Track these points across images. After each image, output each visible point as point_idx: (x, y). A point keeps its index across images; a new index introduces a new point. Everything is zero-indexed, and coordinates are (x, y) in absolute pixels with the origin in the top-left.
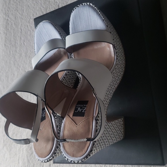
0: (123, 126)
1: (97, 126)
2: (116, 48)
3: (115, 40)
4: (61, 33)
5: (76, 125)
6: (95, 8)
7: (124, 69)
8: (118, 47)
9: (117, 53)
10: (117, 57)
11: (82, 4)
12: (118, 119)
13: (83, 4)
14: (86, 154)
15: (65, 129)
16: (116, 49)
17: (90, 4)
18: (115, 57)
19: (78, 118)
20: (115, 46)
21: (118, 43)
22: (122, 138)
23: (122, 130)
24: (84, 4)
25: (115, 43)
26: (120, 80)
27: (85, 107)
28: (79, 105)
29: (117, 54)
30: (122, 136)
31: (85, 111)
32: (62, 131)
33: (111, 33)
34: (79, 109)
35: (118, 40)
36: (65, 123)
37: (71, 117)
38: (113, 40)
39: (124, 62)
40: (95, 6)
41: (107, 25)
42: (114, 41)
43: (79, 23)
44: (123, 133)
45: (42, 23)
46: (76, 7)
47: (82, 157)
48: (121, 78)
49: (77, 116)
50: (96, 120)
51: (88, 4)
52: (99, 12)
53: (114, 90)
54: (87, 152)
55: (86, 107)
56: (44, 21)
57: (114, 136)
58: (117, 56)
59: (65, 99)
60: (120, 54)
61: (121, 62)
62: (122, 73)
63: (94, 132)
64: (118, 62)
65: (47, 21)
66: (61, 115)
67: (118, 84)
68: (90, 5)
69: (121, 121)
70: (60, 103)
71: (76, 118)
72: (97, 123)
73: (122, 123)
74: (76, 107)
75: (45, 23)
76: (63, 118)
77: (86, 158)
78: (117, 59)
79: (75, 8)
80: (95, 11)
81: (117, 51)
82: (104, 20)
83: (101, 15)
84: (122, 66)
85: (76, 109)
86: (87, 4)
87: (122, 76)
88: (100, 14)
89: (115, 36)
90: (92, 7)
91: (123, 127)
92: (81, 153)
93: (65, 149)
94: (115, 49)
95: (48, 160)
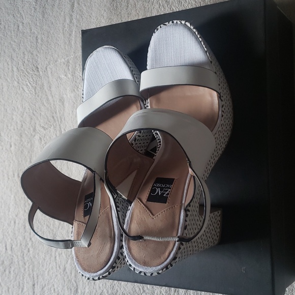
0: (219, 223)
1: (186, 221)
2: (222, 98)
3: (221, 85)
4: (132, 71)
5: (152, 216)
6: (194, 30)
7: (229, 133)
8: (225, 97)
9: (223, 106)
10: (223, 114)
11: (173, 22)
12: (215, 213)
13: (175, 22)
14: (166, 263)
15: (133, 220)
16: (222, 100)
17: (187, 23)
18: (220, 113)
19: (155, 205)
20: (222, 95)
21: (225, 91)
22: (216, 242)
23: (218, 230)
24: (177, 22)
25: (221, 91)
26: (223, 149)
27: (167, 188)
28: (158, 185)
29: (223, 108)
30: (217, 239)
31: (168, 194)
32: (127, 223)
33: (215, 73)
34: (158, 191)
35: (226, 85)
36: (133, 210)
37: (144, 202)
38: (219, 85)
39: (231, 121)
40: (194, 28)
41: (211, 60)
42: (220, 87)
43: (165, 52)
44: (218, 234)
45: (103, 49)
46: (162, 25)
47: (159, 267)
48: (225, 147)
49: (154, 202)
50: (186, 210)
51: (183, 22)
52: (200, 37)
53: (213, 166)
54: (168, 260)
55: (170, 188)
56: (107, 46)
57: (206, 239)
58: (223, 111)
59: (135, 172)
60: (227, 109)
61: (227, 121)
62: (227, 139)
63: (181, 229)
64: (223, 122)
65: (111, 47)
66: (128, 197)
67: (220, 155)
68: (185, 24)
69: (218, 216)
70: (127, 177)
71: (152, 205)
72: (186, 216)
73: (219, 218)
74: (153, 187)
75: (107, 50)
76: (131, 203)
77: (165, 269)
78: (222, 116)
79: (161, 27)
80: (193, 35)
81: (223, 103)
82: (206, 52)
83: (203, 43)
84: (228, 128)
85: (153, 191)
86: (181, 23)
87: (226, 143)
88: (201, 42)
89: (222, 80)
90: (189, 29)
91: (219, 225)
92: (158, 261)
93: (131, 253)
94: (220, 100)
95: (101, 277)
